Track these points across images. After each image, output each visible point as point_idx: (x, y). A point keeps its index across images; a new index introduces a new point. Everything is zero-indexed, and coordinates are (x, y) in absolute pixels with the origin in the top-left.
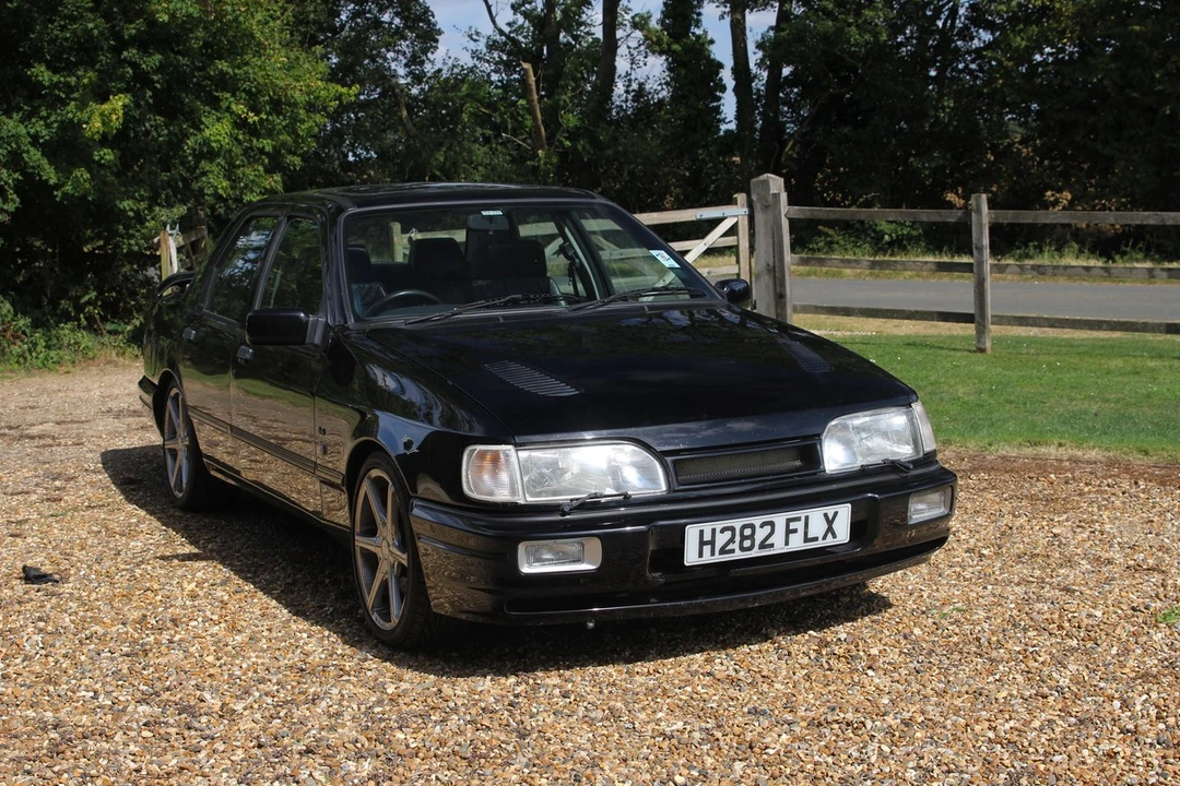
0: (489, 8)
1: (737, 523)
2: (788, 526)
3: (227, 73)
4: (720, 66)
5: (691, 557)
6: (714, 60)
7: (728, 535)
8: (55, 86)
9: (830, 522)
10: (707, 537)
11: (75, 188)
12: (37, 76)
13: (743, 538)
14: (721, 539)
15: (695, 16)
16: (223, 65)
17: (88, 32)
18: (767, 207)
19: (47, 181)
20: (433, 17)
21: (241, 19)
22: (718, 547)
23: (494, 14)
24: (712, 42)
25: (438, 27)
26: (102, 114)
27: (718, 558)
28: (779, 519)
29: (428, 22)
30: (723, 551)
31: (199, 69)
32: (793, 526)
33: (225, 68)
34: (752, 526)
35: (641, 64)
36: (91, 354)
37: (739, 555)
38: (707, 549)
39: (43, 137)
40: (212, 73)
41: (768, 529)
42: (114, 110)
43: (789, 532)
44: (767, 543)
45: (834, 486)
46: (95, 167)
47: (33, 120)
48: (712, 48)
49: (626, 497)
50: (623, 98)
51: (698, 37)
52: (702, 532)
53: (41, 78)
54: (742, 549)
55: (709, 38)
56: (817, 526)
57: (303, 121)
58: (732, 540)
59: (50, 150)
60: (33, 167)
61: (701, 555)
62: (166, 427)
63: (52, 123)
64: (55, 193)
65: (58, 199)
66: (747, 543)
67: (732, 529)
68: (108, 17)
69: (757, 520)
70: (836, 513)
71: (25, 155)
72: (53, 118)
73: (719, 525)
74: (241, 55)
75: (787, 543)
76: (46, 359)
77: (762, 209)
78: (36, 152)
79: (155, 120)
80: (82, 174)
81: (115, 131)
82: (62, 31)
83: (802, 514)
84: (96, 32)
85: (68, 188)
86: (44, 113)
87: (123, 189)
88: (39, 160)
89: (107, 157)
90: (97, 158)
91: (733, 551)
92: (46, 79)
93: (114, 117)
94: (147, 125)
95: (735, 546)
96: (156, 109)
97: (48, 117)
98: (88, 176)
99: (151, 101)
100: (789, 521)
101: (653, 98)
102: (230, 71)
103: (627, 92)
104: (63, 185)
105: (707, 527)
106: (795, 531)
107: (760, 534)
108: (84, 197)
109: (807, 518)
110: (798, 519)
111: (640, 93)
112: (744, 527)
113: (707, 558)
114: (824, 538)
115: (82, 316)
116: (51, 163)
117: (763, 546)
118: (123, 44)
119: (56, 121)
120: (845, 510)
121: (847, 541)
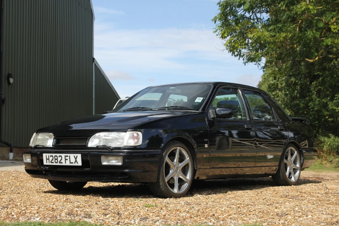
1: (54, 155)
2: (65, 158)
5: (45, 163)
7: (52, 157)
9: (76, 159)
10: (48, 158)
13: (55, 159)
14: (51, 158)
22: (50, 160)
27: (50, 164)
28: (63, 155)
30: (51, 162)
32: (67, 158)
34: (57, 156)
37: (55, 164)
38: (48, 160)
41: (60, 157)
43: (66, 160)
44: (61, 162)
52: (46, 156)
54: (56, 162)
56: (73, 160)
61: (47, 162)
66: (56, 161)
69: (58, 155)
70: (77, 156)
73: (50, 155)
75: (65, 163)
91: (53, 162)
95: (53, 161)
100: (65, 156)
105: (48, 155)
106: (67, 160)
109: (70, 156)
110: (67, 156)
112: (55, 156)
113: (48, 164)
114: (75, 163)
120: (79, 156)
121: (81, 165)
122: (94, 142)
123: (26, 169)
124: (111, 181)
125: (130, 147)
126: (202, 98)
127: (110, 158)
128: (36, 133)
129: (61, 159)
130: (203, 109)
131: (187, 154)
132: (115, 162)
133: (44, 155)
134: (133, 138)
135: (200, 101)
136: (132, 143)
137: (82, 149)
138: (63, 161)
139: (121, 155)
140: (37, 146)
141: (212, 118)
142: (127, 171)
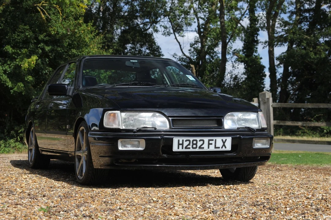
0: (180, 46)
1: (191, 139)
2: (209, 142)
3: (76, 54)
4: (264, 67)
5: (175, 149)
6: (262, 65)
7: (188, 142)
8: (13, 53)
9: (224, 143)
10: (181, 142)
11: (18, 89)
12: (7, 49)
13: (193, 144)
14: (186, 144)
15: (255, 49)
16: (74, 51)
17: (26, 36)
18: (265, 103)
19: (8, 86)
20: (161, 49)
21: (82, 36)
22: (184, 146)
23: (182, 48)
24: (261, 58)
25: (162, 53)
26: (28, 62)
27: (184, 150)
28: (206, 139)
29: (159, 52)
30: (186, 148)
31: (66, 52)
32: (211, 142)
33: (75, 52)
34: (196, 141)
35: (236, 68)
36: (20, 150)
37: (191, 150)
38: (181, 146)
39: (8, 71)
40: (70, 54)
41: (202, 142)
42: (33, 60)
43: (209, 144)
44: (202, 147)
45: (227, 133)
46: (26, 83)
47: (5, 65)
48: (261, 60)
49: (155, 129)
50: (229, 80)
51: (256, 56)
52: (179, 141)
53: (8, 50)
54: (193, 148)
55: (260, 57)
56: (220, 144)
57: (102, 74)
58: (189, 144)
59: (10, 76)
60: (4, 81)
61: (178, 148)
62: (29, 142)
63: (11, 66)
64: (11, 91)
65: (12, 93)
66: (195, 146)
67: (189, 141)
68: (34, 32)
69: (198, 139)
70: (226, 140)
71: (1, 77)
72: (12, 65)
73: (185, 139)
74: (82, 49)
75: (209, 148)
76: (4, 150)
77: (263, 103)
78: (5, 76)
79: (49, 69)
80: (21, 85)
81: (33, 68)
82: (18, 37)
83: (214, 138)
84: (29, 36)
85: (15, 89)
86: (9, 63)
87: (36, 92)
88: (6, 79)
89: (30, 79)
90: (26, 79)
91: (189, 148)
92: (10, 50)
93: (32, 63)
94: (46, 71)
95: (190, 146)
96: (50, 65)
97: (10, 64)
98: (23, 85)
99: (48, 62)
100: (209, 140)
101: (240, 80)
102: (76, 53)
103: (231, 78)
104: (14, 88)
105: (181, 139)
106: (211, 144)
107: (199, 144)
108: (21, 92)
109: (216, 140)
110: (213, 140)
111: (236, 78)
112: (193, 141)
113: (181, 150)
114: (222, 148)
115: (18, 137)
116: (10, 80)
117: (200, 148)
118: (39, 42)
119: (13, 66)
120: (229, 139)
121: (230, 150)
129: (203, 144)
138: (205, 146)
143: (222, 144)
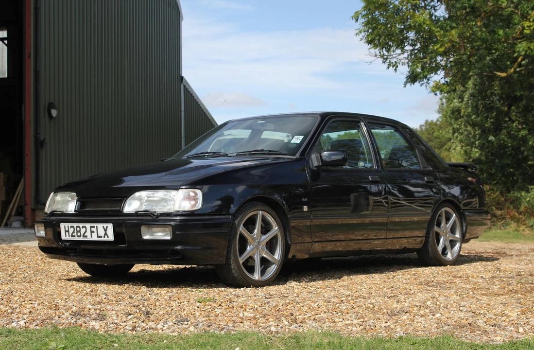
1: (75, 225)
2: (91, 229)
5: (63, 237)
7: (72, 229)
9: (105, 230)
10: (67, 229)
13: (78, 232)
22: (70, 234)
28: (88, 225)
30: (72, 236)
32: (93, 229)
34: (79, 227)
37: (76, 238)
38: (67, 233)
41: (84, 229)
43: (92, 232)
44: (85, 235)
52: (65, 226)
54: (78, 236)
56: (101, 232)
58: (74, 232)
61: (66, 236)
66: (79, 234)
69: (81, 225)
70: (107, 227)
73: (70, 225)
75: (91, 237)
83: (95, 225)
91: (74, 236)
95: (75, 234)
100: (91, 227)
105: (67, 225)
109: (97, 227)
110: (94, 227)
112: (77, 227)
113: (68, 238)
114: (104, 237)
120: (110, 226)
121: (113, 240)
122: (131, 206)
123: (40, 245)
124: (157, 263)
125: (184, 213)
126: (301, 137)
127: (154, 229)
128: (55, 193)
129: (86, 232)
130: (302, 154)
131: (274, 221)
132: (162, 235)
133: (62, 225)
134: (189, 198)
135: (298, 142)
136: (187, 206)
137: (115, 216)
138: (88, 234)
139: (170, 225)
140: (53, 211)
141: (316, 167)
142: (179, 247)
143: (104, 232)
